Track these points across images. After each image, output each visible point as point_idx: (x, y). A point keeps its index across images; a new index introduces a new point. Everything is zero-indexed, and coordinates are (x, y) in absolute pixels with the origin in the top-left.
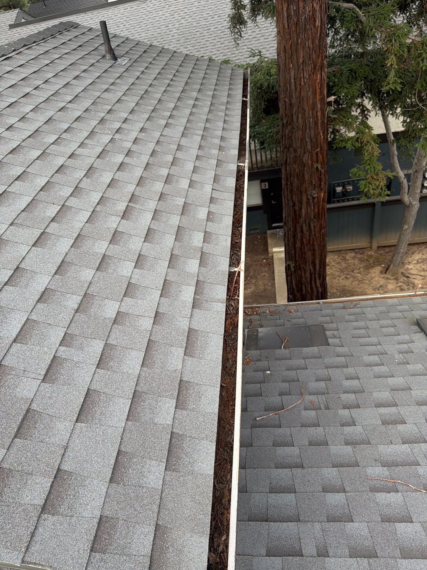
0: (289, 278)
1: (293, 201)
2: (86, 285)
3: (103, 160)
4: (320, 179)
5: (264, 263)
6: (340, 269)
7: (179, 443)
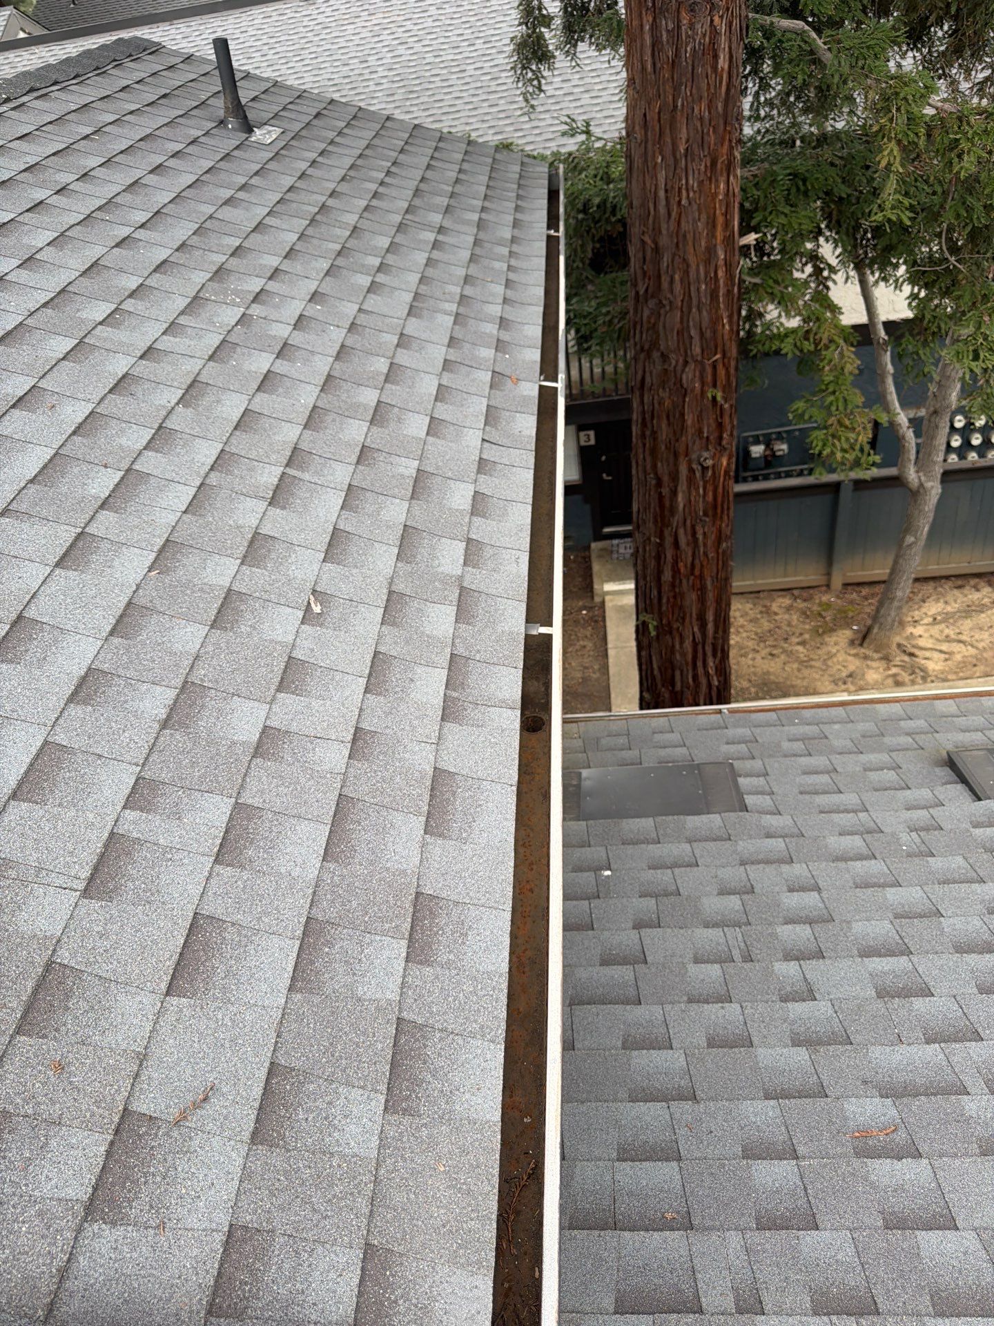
0: (643, 653)
1: (656, 474)
2: (187, 663)
3: (223, 365)
4: (720, 426)
5: (584, 619)
6: (756, 634)
7: (417, 1045)
